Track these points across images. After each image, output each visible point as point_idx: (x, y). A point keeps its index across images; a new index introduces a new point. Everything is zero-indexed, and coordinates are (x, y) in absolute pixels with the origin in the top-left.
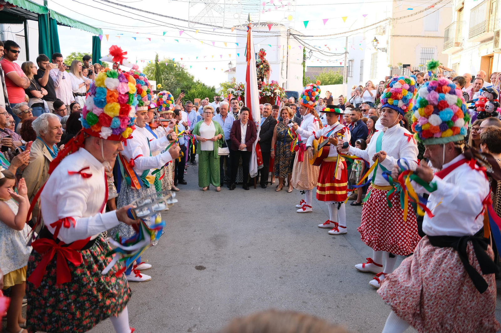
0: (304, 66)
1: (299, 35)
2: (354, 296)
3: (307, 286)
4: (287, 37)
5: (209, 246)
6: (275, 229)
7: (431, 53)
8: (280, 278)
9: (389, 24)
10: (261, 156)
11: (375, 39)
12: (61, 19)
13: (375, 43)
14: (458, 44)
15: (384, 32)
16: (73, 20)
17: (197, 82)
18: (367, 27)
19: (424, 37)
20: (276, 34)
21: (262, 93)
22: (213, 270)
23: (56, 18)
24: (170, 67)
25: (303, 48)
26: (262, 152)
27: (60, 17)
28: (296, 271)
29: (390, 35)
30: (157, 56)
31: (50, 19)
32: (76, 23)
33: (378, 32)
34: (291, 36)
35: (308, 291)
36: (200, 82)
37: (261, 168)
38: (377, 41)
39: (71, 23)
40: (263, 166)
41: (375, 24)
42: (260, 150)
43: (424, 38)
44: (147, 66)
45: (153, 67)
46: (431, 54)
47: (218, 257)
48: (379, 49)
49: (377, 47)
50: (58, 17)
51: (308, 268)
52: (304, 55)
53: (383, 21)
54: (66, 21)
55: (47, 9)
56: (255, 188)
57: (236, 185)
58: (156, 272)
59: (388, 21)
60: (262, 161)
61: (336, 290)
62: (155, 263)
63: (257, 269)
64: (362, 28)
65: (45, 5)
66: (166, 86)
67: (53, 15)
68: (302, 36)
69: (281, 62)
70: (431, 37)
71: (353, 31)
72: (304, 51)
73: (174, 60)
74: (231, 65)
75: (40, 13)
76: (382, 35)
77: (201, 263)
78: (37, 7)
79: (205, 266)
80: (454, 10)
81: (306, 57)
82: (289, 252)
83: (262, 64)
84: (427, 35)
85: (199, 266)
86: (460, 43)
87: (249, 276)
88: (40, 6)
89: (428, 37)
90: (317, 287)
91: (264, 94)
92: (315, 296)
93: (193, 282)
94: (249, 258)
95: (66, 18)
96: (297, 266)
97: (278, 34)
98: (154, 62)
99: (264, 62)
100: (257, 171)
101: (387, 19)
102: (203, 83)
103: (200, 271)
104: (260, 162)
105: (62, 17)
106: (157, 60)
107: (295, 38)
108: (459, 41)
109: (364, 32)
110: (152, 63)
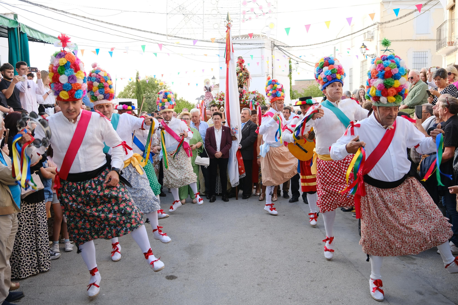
0: (291, 78)
1: (283, 46)
2: (340, 301)
3: (288, 292)
4: (271, 49)
5: (182, 256)
6: (256, 237)
7: (424, 56)
8: (258, 285)
9: (377, 28)
10: (243, 164)
11: (363, 45)
12: (33, 33)
13: (364, 49)
14: (451, 44)
15: (373, 37)
16: (46, 35)
17: (180, 99)
18: (354, 33)
19: (416, 40)
20: (260, 46)
21: (245, 101)
22: (185, 279)
23: (28, 32)
24: (152, 85)
25: (289, 60)
26: (243, 160)
27: (31, 31)
28: (276, 278)
29: (379, 40)
30: (138, 74)
31: (21, 33)
32: (49, 38)
33: (366, 38)
34: (275, 48)
35: (288, 297)
36: (183, 99)
37: (242, 177)
38: (365, 47)
39: (44, 37)
40: (245, 174)
41: (363, 30)
42: (241, 158)
43: (416, 42)
44: (128, 85)
45: (134, 85)
46: (424, 58)
47: (192, 267)
48: (367, 55)
49: (366, 54)
50: (29, 31)
51: (289, 275)
52: (290, 67)
53: (372, 26)
54: (38, 35)
55: (17, 23)
56: (237, 199)
57: (217, 197)
58: (123, 283)
59: (376, 26)
60: (244, 169)
61: (320, 296)
62: (122, 274)
63: (234, 276)
64: (349, 35)
65: (15, 19)
66: (148, 104)
67: (23, 29)
68: (287, 47)
69: (266, 74)
70: (423, 40)
71: (339, 38)
72: (290, 62)
73: (156, 77)
74: (214, 80)
75: (10, 27)
76: (371, 41)
77: (172, 273)
78: (6, 20)
79: (176, 276)
80: (445, 9)
81: (292, 68)
82: (269, 259)
83: (241, 72)
84: (419, 39)
85: (170, 276)
86: (453, 42)
87: (224, 283)
88: (9, 20)
89: (420, 40)
90: (299, 293)
91: (247, 102)
92: (296, 302)
93: (161, 292)
94: (225, 266)
95: (38, 33)
96: (277, 272)
97: (262, 46)
98: (135, 81)
99: (244, 69)
100: (238, 180)
101: (375, 24)
102: (186, 100)
103: (170, 280)
104: (242, 171)
105: (34, 32)
106: (137, 78)
107: (280, 49)
108: (452, 41)
109: (352, 39)
110: (133, 81)
